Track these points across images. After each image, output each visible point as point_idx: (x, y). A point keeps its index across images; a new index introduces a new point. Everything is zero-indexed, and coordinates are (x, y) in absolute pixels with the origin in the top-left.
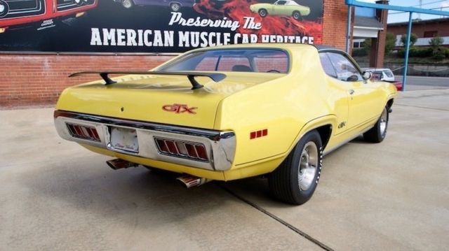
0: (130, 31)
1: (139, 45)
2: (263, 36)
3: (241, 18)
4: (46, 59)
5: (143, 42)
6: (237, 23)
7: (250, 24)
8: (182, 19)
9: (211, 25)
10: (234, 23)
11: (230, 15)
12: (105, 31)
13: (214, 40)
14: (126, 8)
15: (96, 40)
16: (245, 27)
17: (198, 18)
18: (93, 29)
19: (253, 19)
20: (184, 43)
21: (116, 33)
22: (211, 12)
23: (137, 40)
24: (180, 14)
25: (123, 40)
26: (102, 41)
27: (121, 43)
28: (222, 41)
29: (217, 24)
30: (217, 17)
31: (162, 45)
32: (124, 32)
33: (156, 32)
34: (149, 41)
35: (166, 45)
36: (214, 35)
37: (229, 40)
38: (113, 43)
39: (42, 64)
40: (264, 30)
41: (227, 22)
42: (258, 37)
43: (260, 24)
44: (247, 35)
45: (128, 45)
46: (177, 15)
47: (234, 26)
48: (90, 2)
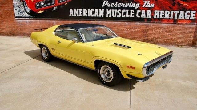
0: (84, 10)
1: (88, 16)
2: (156, 11)
3: (141, 2)
4: (55, 21)
5: (90, 15)
6: (139, 4)
7: (147, 5)
8: (108, 4)
9: (123, 6)
10: (137, 4)
12: (75, 10)
13: (125, 13)
16: (143, 6)
17: (117, 3)
18: (70, 10)
19: (149, 2)
20: (109, 15)
21: (79, 11)
23: (87, 14)
26: (74, 14)
27: (81, 15)
28: (129, 14)
29: (127, 5)
30: (127, 2)
31: (98, 16)
32: (82, 10)
33: (95, 10)
34: (92, 14)
35: (100, 16)
36: (125, 11)
37: (133, 14)
39: (54, 23)
40: (156, 8)
41: (133, 4)
42: (152, 12)
43: (154, 4)
44: (145, 11)
45: (84, 16)
46: (106, 2)
47: (137, 6)
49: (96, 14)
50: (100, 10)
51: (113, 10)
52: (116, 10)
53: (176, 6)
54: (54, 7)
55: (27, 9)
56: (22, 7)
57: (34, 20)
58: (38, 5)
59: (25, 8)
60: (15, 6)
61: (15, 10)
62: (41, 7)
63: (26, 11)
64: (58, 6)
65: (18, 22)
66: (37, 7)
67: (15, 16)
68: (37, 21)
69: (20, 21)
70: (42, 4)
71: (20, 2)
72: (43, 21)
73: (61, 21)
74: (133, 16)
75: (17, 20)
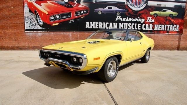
0: (100, 23)
2: (155, 25)
3: (146, 18)
4: (70, 33)
5: (105, 27)
6: (144, 19)
7: (150, 20)
8: (121, 18)
9: (133, 21)
11: (141, 16)
12: (91, 23)
13: (134, 26)
14: (99, 15)
15: (88, 26)
16: (147, 21)
17: (127, 18)
18: (87, 23)
19: (151, 18)
20: (121, 27)
21: (95, 24)
22: (133, 15)
23: (103, 26)
24: (120, 16)
26: (90, 27)
27: (97, 28)
28: (137, 27)
29: (135, 20)
30: (135, 17)
32: (98, 23)
33: (110, 23)
34: (107, 27)
35: (114, 28)
36: (134, 25)
37: (140, 27)
38: (94, 28)
39: (69, 35)
40: (156, 22)
41: (140, 19)
42: (153, 25)
43: (154, 20)
44: (148, 24)
45: (99, 28)
47: (143, 21)
48: (86, 13)
49: (111, 27)
50: (114, 23)
51: (125, 24)
52: (127, 24)
53: (168, 22)
54: (70, 20)
55: (40, 21)
56: (35, 20)
57: (48, 32)
58: (53, 18)
60: (27, 19)
62: (56, 20)
63: (39, 24)
64: (75, 20)
65: (28, 35)
66: (51, 20)
67: (25, 29)
68: (51, 33)
69: (31, 34)
70: (58, 17)
71: (32, 15)
72: (57, 33)
73: (77, 33)
74: (140, 29)
75: (27, 33)
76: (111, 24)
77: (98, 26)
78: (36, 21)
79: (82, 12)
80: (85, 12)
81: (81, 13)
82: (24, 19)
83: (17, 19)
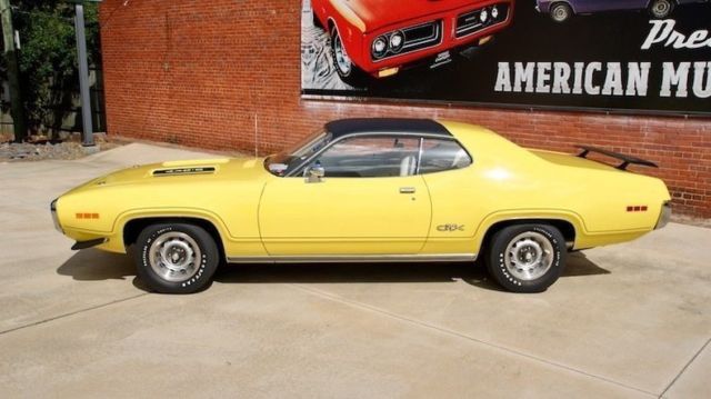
0: (559, 65)
1: (575, 92)
4: (436, 112)
5: (583, 87)
8: (675, 34)
12: (519, 65)
18: (500, 64)
20: (674, 88)
21: (536, 69)
23: (571, 82)
24: (671, 23)
25: (546, 83)
27: (542, 89)
31: (621, 93)
32: (549, 68)
33: (610, 65)
34: (594, 85)
35: (630, 92)
38: (529, 89)
45: (554, 91)
46: (664, 25)
48: (501, 17)
49: (613, 85)
50: (633, 66)
51: (700, 66)
54: (436, 55)
55: (343, 60)
56: (328, 55)
57: (363, 102)
58: (379, 47)
59: (334, 57)
60: (307, 50)
61: (303, 65)
62: (390, 54)
63: (338, 70)
64: (454, 51)
65: (309, 110)
66: (375, 55)
67: (303, 86)
68: (372, 106)
69: (315, 105)
70: (396, 41)
71: (323, 36)
73: (460, 111)
75: (306, 102)
76: (614, 68)
77: (550, 83)
78: (331, 60)
79: (483, 17)
80: (495, 14)
81: (479, 21)
82: (301, 52)
83: (285, 51)
